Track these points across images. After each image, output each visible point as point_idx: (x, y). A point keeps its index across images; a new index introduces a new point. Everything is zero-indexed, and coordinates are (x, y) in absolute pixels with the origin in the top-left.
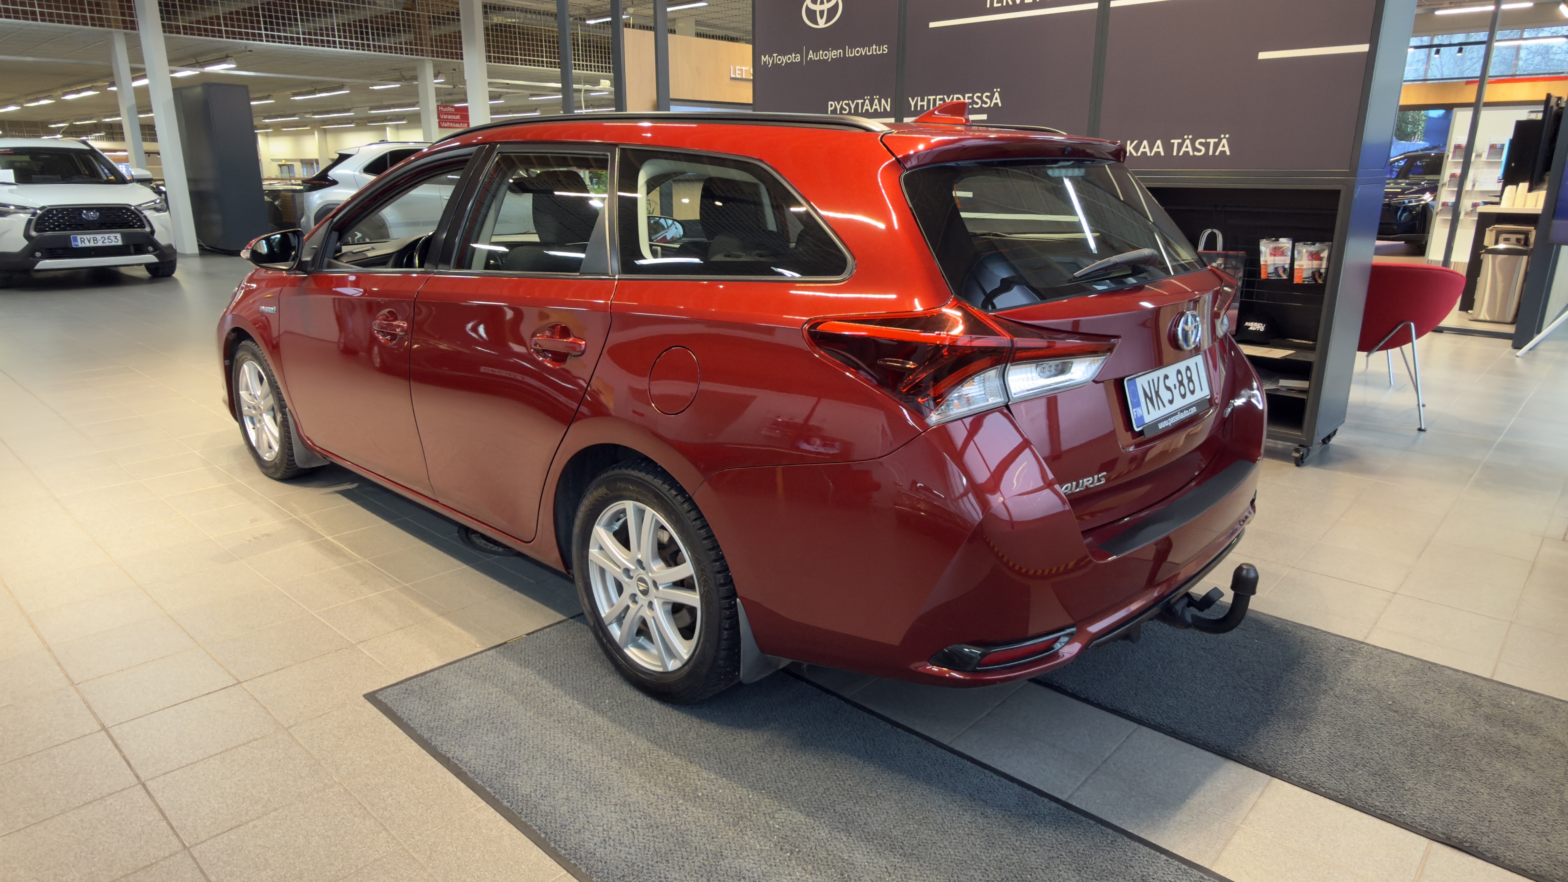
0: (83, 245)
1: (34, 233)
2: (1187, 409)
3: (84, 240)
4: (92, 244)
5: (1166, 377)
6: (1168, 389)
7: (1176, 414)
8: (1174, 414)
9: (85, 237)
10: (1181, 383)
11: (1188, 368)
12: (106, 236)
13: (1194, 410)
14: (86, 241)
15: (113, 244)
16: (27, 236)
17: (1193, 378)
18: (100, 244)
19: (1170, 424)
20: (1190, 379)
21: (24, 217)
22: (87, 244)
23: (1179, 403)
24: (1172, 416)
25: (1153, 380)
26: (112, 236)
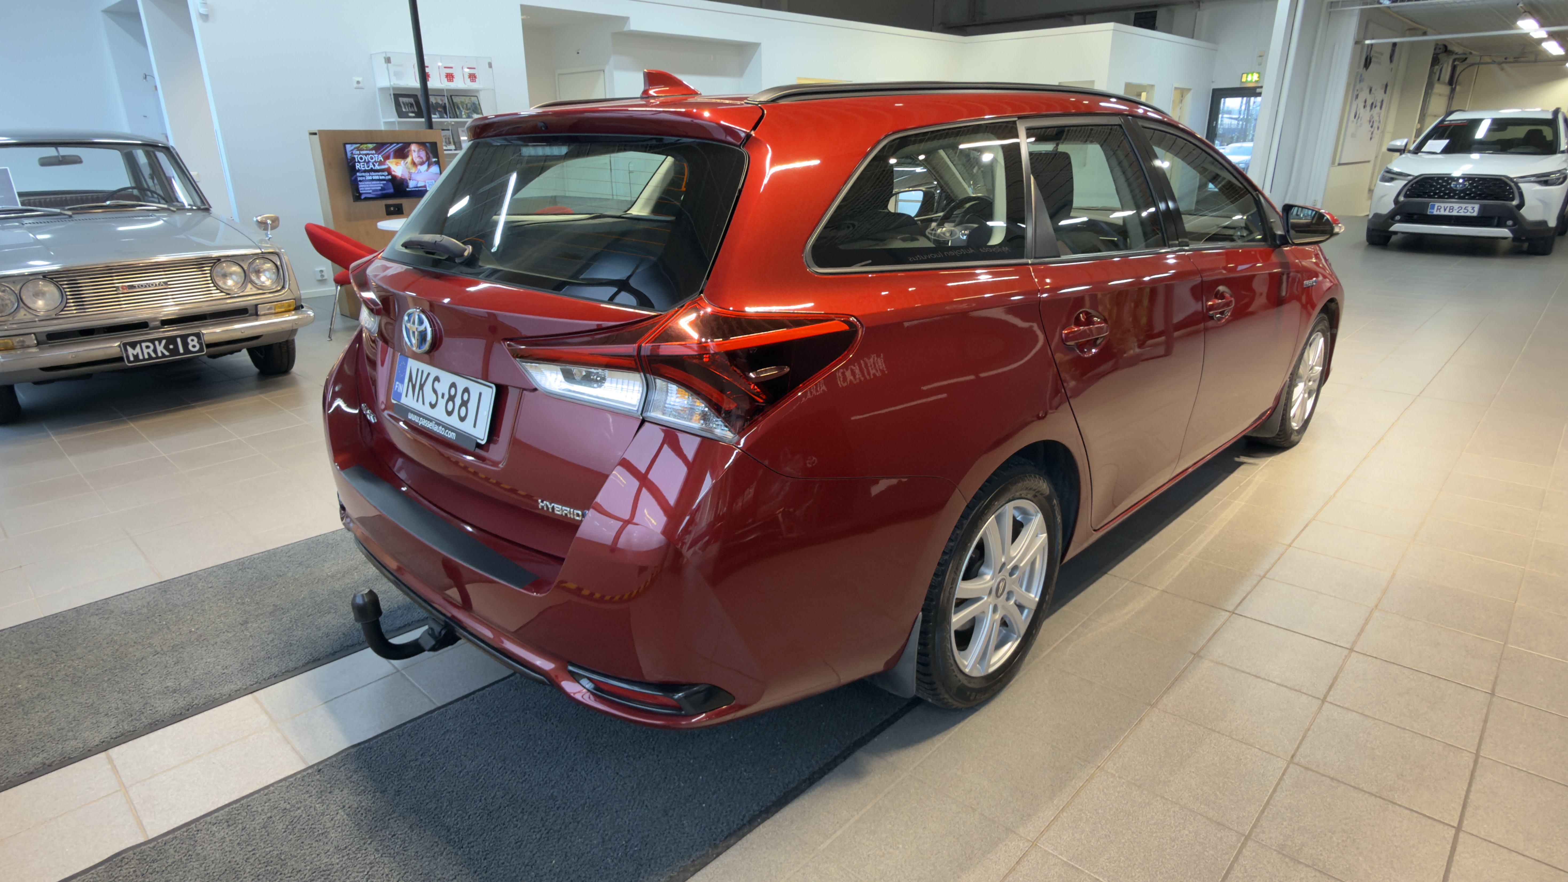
0: (1438, 213)
1: (1401, 199)
2: (446, 428)
3: (1440, 208)
4: (1447, 213)
5: (437, 379)
6: (435, 391)
7: (431, 421)
8: (429, 419)
9: (1442, 205)
10: (452, 398)
11: (466, 390)
12: (1464, 206)
13: (452, 436)
14: (1442, 210)
15: (1468, 214)
16: (1396, 201)
17: (469, 405)
18: (1455, 213)
19: (420, 423)
20: (464, 403)
21: (1399, 184)
22: (1442, 213)
23: (439, 413)
24: (426, 419)
25: (422, 372)
26: (1470, 206)
